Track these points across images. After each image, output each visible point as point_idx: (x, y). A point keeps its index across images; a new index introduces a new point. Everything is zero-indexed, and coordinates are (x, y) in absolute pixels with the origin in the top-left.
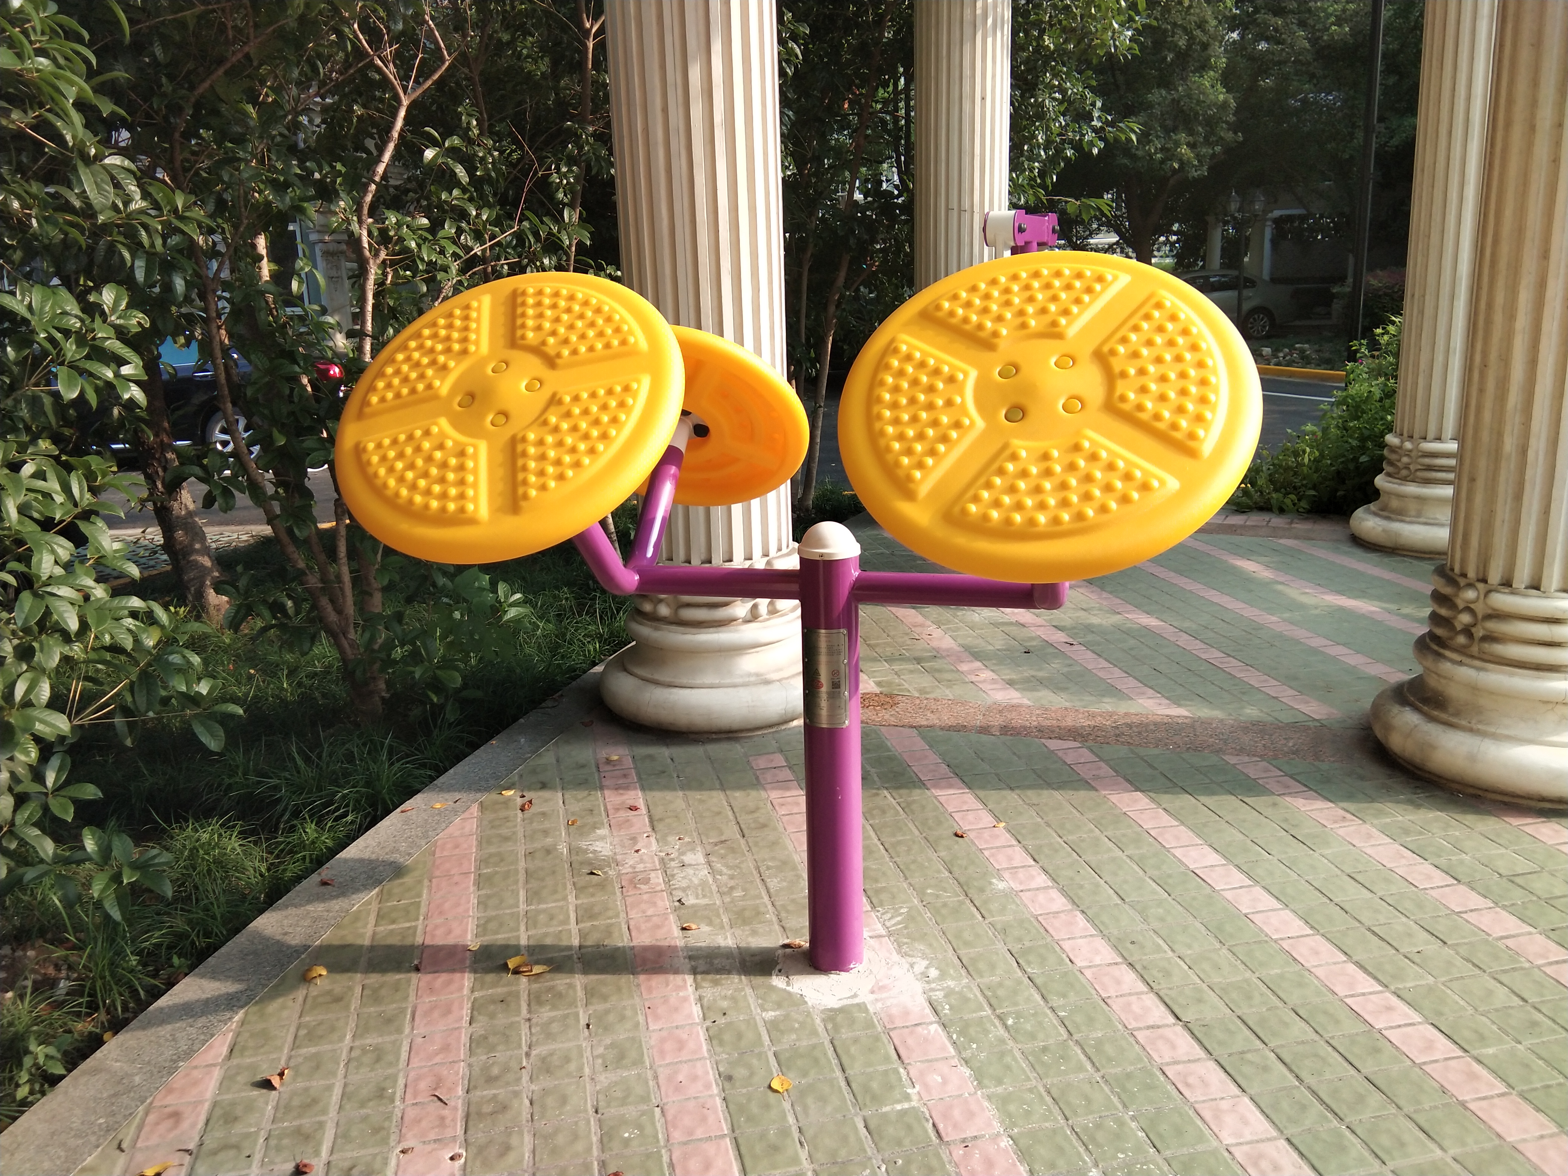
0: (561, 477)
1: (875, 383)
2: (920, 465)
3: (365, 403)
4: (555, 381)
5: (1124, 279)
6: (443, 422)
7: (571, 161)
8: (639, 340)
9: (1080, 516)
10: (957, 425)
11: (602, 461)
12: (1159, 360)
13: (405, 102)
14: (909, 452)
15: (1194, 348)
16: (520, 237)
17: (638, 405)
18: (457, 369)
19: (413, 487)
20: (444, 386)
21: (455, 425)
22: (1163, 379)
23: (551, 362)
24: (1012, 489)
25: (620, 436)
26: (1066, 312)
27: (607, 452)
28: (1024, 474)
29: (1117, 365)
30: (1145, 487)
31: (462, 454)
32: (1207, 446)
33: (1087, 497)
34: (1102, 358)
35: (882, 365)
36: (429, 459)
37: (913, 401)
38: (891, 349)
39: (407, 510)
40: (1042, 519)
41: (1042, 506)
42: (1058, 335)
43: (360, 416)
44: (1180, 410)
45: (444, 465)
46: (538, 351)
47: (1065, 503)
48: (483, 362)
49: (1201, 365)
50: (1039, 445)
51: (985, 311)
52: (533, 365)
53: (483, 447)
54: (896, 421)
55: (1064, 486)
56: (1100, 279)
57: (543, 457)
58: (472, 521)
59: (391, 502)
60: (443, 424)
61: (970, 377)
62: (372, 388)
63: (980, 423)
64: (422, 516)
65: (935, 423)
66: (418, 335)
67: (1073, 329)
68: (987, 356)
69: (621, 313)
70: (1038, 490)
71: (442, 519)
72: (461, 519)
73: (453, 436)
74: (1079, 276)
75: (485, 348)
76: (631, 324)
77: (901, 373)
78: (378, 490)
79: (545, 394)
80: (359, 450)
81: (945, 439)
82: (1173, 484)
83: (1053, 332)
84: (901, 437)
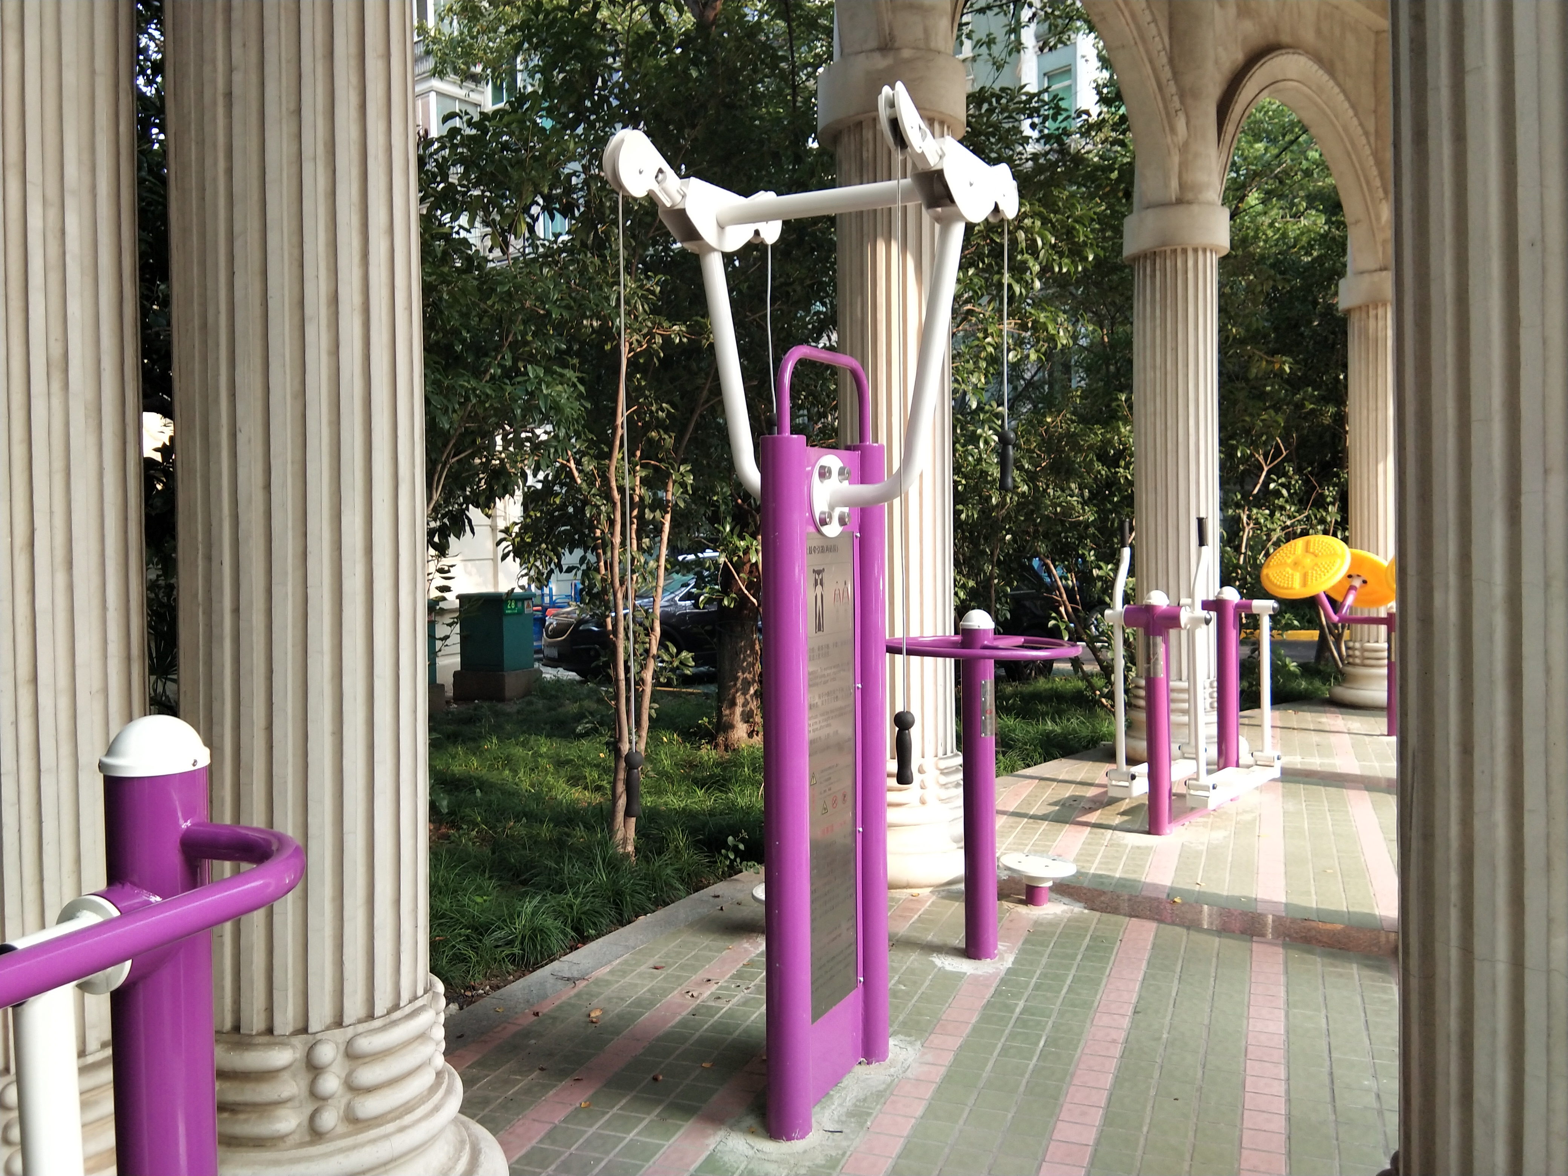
0: (1315, 582)
4: (1317, 560)
7: (1334, 485)
8: (1339, 551)
11: (1328, 577)
13: (1266, 469)
16: (1308, 518)
18: (1292, 558)
19: (1281, 582)
20: (1289, 561)
21: (1291, 569)
23: (1316, 556)
25: (1333, 572)
31: (1293, 575)
36: (1285, 576)
39: (1279, 587)
45: (1288, 578)
46: (1313, 553)
48: (1299, 556)
52: (1312, 557)
53: (1298, 574)
57: (1312, 576)
58: (1294, 589)
59: (1275, 585)
62: (1271, 561)
64: (1283, 588)
71: (1287, 588)
73: (1291, 572)
75: (1300, 551)
78: (1271, 582)
79: (1314, 563)
80: (1267, 575)
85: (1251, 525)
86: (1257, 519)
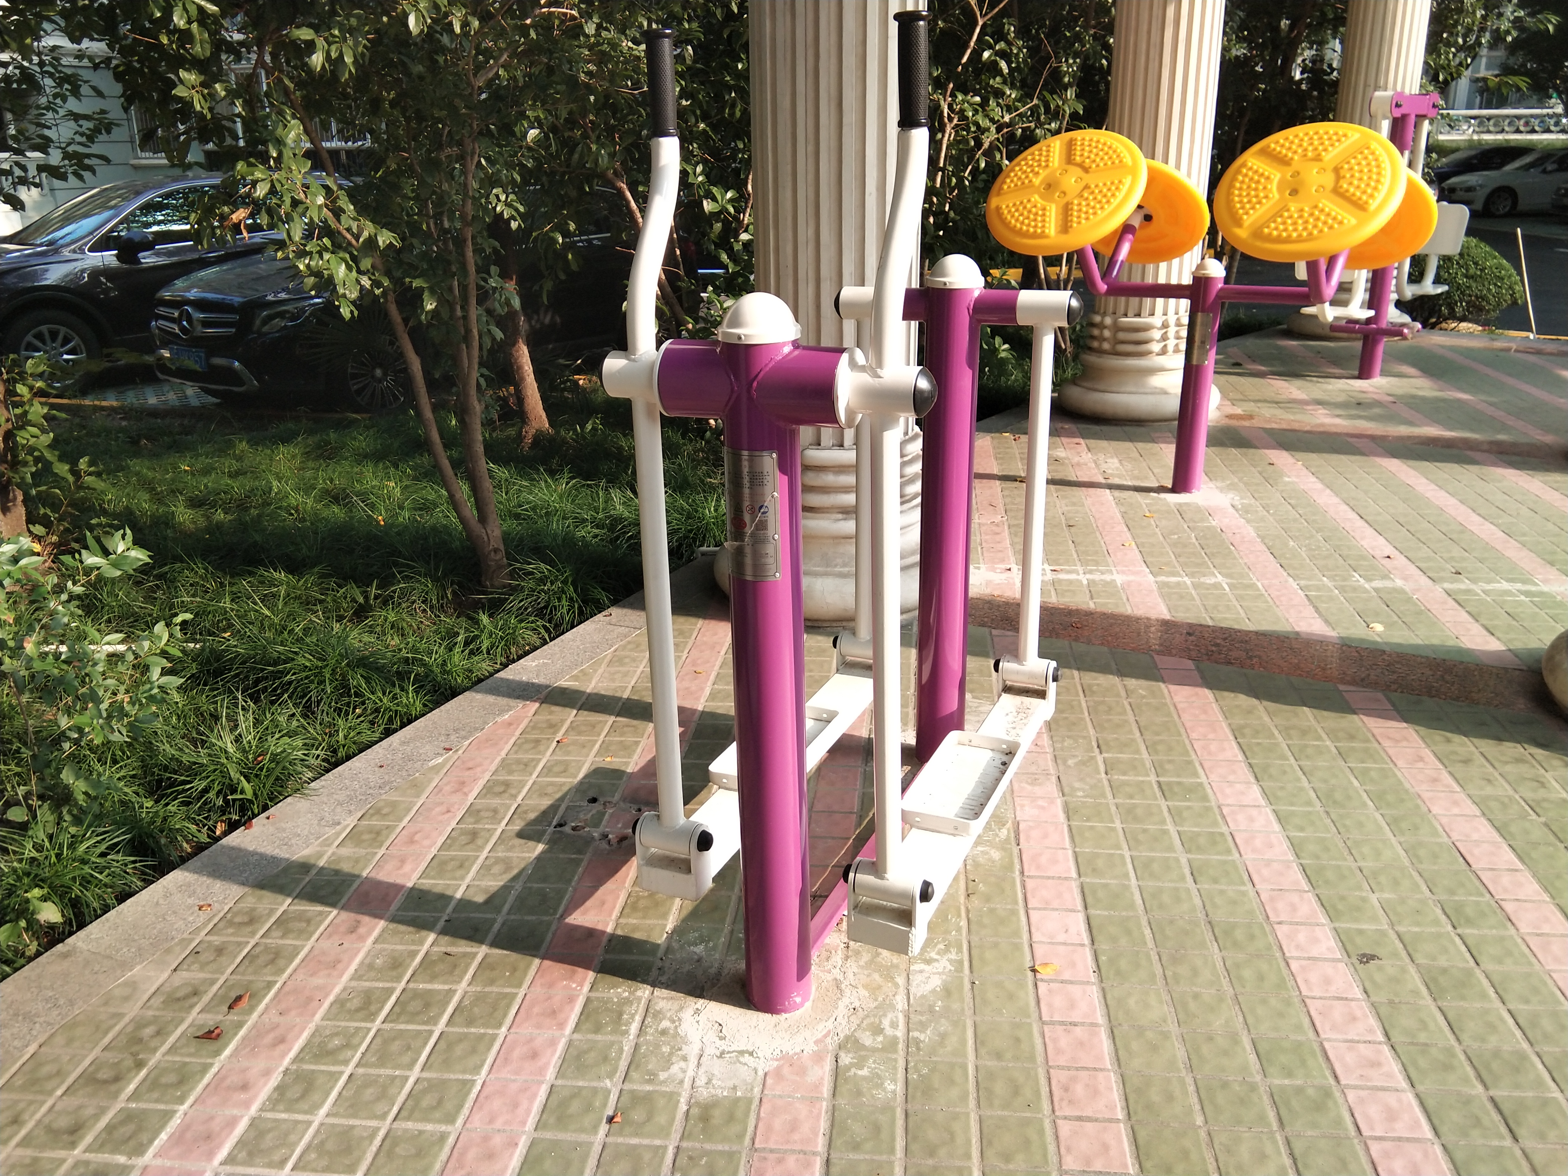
0: (1087, 219)
1: (1234, 179)
2: (1247, 213)
3: (1001, 188)
4: (1088, 179)
5: (1357, 136)
6: (1036, 196)
8: (1128, 160)
9: (1310, 234)
10: (1266, 197)
11: (1106, 212)
12: (1361, 171)
13: (981, 23)
14: (1243, 208)
15: (1378, 166)
17: (1124, 189)
18: (1043, 173)
19: (1022, 223)
20: (1037, 181)
21: (1041, 197)
22: (1361, 179)
23: (1086, 170)
24: (1284, 223)
25: (1115, 202)
26: (1325, 150)
27: (1108, 208)
28: (1291, 217)
29: (1342, 173)
30: (1341, 223)
31: (1044, 209)
32: (1373, 205)
33: (1315, 226)
34: (1337, 170)
35: (1238, 172)
36: (1030, 212)
37: (1249, 187)
38: (1244, 165)
39: (1020, 233)
40: (1295, 235)
41: (1295, 230)
42: (1320, 160)
43: (999, 194)
44: (1364, 192)
45: (1036, 214)
46: (1081, 166)
47: (1305, 229)
48: (1055, 170)
49: (1379, 174)
50: (1299, 206)
51: (1289, 149)
52: (1079, 171)
53: (1054, 207)
54: (1240, 195)
55: (1306, 222)
56: (1345, 136)
57: (1080, 211)
58: (1047, 237)
59: (1013, 230)
60: (1036, 198)
61: (1276, 176)
62: (1004, 182)
63: (1277, 196)
64: (1026, 235)
65: (1257, 196)
66: (1025, 159)
67: (1327, 157)
68: (1286, 168)
69: (1121, 149)
70: (1295, 223)
71: (1034, 236)
72: (1043, 235)
73: (1040, 202)
74: (1336, 134)
75: (1056, 164)
76: (1125, 154)
77: (1246, 175)
78: (1007, 225)
79: (1083, 184)
80: (998, 208)
81: (1259, 203)
82: (1353, 221)
83: (1318, 158)
84: (1241, 202)
85: (955, 121)
86: (962, 111)
